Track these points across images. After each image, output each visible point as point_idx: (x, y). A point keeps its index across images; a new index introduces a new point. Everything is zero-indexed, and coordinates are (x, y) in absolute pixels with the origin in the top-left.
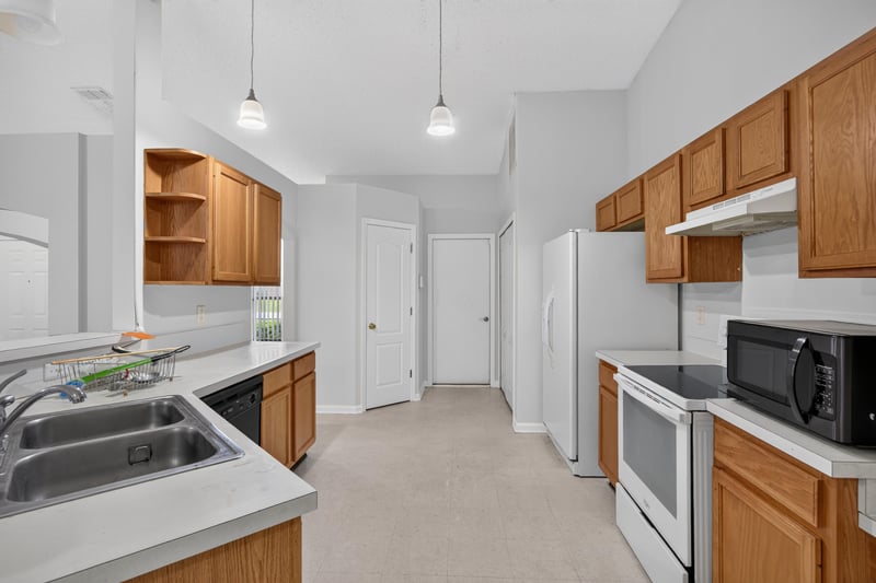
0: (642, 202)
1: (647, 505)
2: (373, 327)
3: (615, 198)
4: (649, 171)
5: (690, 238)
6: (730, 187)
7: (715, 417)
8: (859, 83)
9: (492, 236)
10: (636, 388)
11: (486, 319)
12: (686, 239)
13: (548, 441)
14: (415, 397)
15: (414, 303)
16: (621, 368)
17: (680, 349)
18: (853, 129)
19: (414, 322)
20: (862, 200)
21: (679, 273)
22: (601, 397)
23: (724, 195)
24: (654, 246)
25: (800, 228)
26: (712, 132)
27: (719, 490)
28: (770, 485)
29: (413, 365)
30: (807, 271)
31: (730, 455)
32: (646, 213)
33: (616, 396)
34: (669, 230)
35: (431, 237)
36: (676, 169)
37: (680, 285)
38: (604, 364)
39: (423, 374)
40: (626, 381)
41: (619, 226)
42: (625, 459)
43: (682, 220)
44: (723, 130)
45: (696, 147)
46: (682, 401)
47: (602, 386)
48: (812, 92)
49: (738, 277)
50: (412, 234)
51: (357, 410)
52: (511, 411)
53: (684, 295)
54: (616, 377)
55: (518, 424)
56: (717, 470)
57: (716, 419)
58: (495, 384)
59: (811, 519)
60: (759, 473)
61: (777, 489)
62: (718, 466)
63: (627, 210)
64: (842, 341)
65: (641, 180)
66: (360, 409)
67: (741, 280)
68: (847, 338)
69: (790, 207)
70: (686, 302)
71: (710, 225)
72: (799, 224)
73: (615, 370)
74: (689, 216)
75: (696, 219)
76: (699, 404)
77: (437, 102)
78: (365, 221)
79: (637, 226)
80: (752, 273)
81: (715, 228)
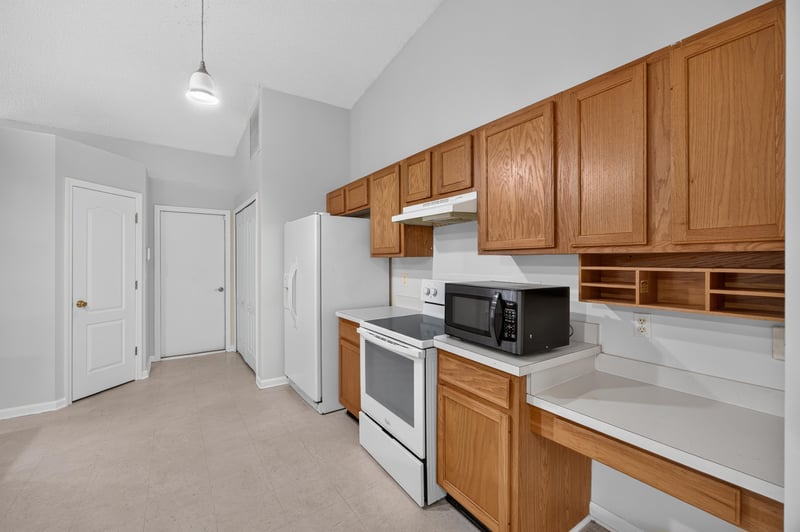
0: (368, 196)
1: (388, 423)
2: (82, 304)
3: (345, 191)
4: (373, 174)
5: (405, 225)
6: (435, 192)
7: (438, 349)
8: (512, 141)
9: (228, 213)
10: (377, 337)
11: (221, 290)
12: (402, 225)
13: (291, 390)
14: (141, 374)
15: (140, 275)
16: (362, 323)
17: (390, 305)
18: (509, 167)
19: (140, 296)
20: (513, 209)
21: (398, 250)
22: (341, 347)
23: (430, 197)
24: (378, 231)
25: (479, 223)
26: (423, 152)
27: (442, 400)
28: (479, 389)
29: (139, 340)
30: (484, 251)
31: (451, 374)
32: (372, 204)
33: (358, 346)
34: (396, 218)
35: (158, 208)
36: (395, 175)
37: (390, 259)
38: (343, 321)
39: (150, 350)
40: (367, 333)
41: (348, 213)
42: (367, 392)
43: (400, 212)
44: (431, 152)
45: (411, 161)
46: (419, 343)
47: (342, 338)
48: (487, 140)
49: (430, 254)
50: (138, 203)
51: (58, 404)
52: (254, 374)
53: (393, 266)
54: (359, 330)
55: (262, 382)
56: (440, 386)
57: (439, 351)
58: (231, 348)
59: (505, 405)
60: (472, 383)
61: (483, 391)
62: (441, 383)
63: (356, 200)
64: (520, 293)
65: (367, 179)
66: (65, 402)
67: (432, 255)
68: (522, 291)
69: (473, 210)
70: (394, 271)
71: (421, 218)
72: (479, 220)
73: (358, 325)
74: (405, 209)
75: (411, 213)
76: (429, 343)
77: (198, 68)
78: (69, 182)
79: (364, 214)
80: (439, 251)
81: (424, 220)
